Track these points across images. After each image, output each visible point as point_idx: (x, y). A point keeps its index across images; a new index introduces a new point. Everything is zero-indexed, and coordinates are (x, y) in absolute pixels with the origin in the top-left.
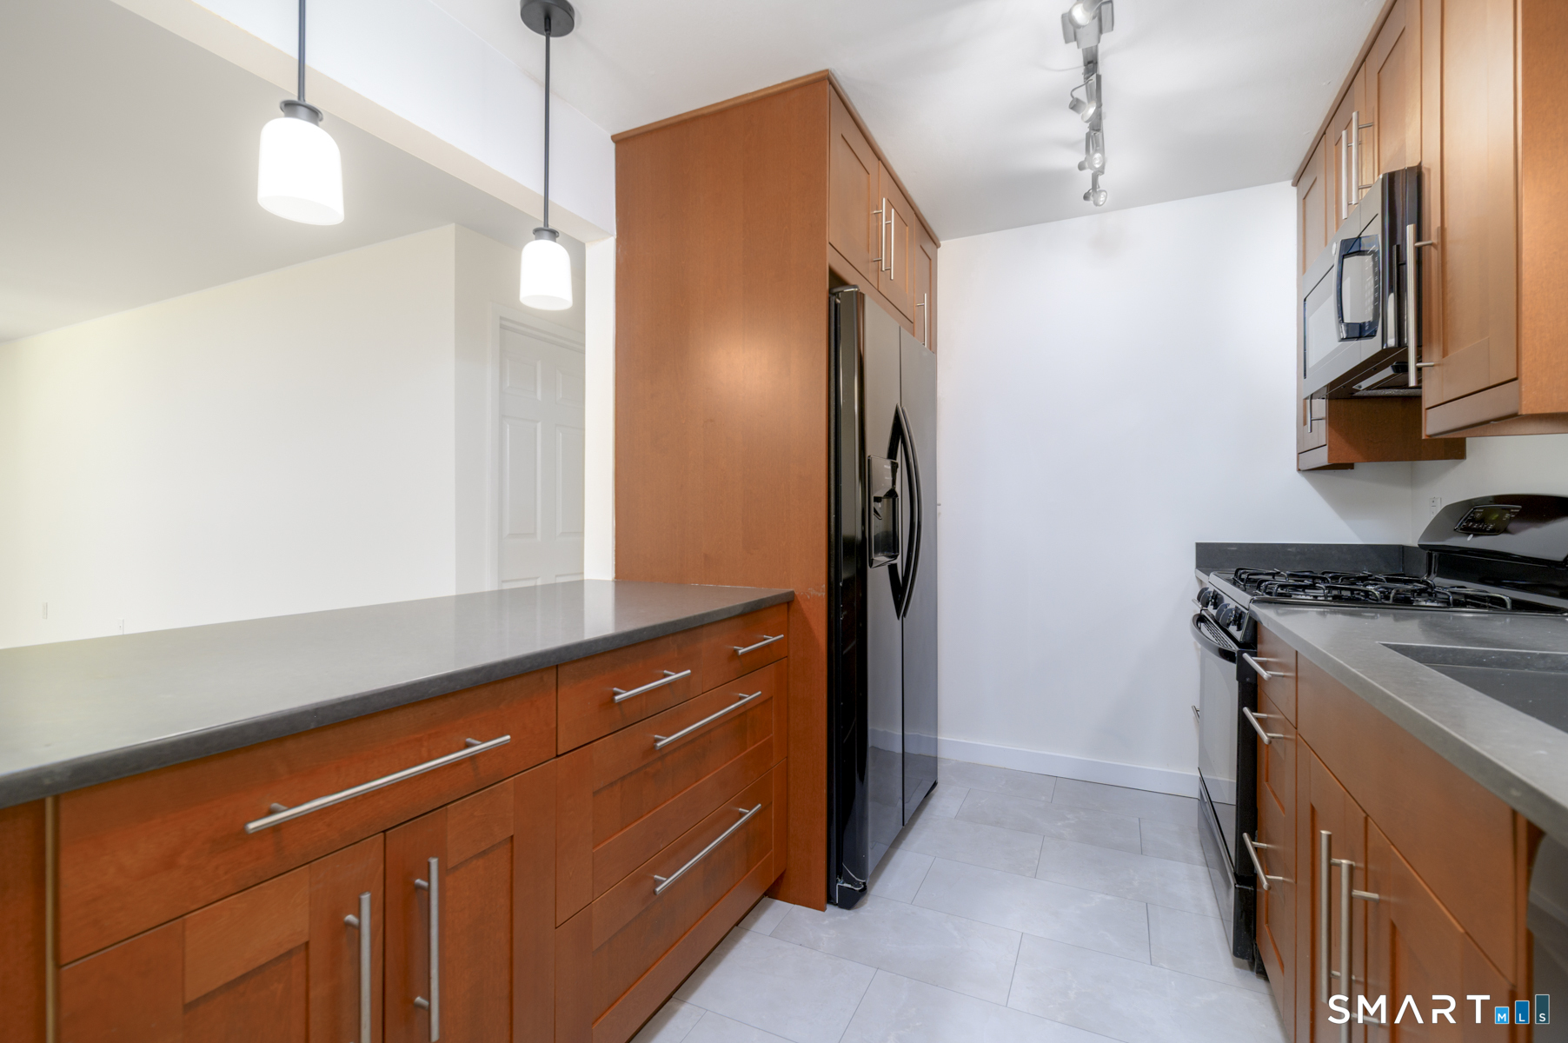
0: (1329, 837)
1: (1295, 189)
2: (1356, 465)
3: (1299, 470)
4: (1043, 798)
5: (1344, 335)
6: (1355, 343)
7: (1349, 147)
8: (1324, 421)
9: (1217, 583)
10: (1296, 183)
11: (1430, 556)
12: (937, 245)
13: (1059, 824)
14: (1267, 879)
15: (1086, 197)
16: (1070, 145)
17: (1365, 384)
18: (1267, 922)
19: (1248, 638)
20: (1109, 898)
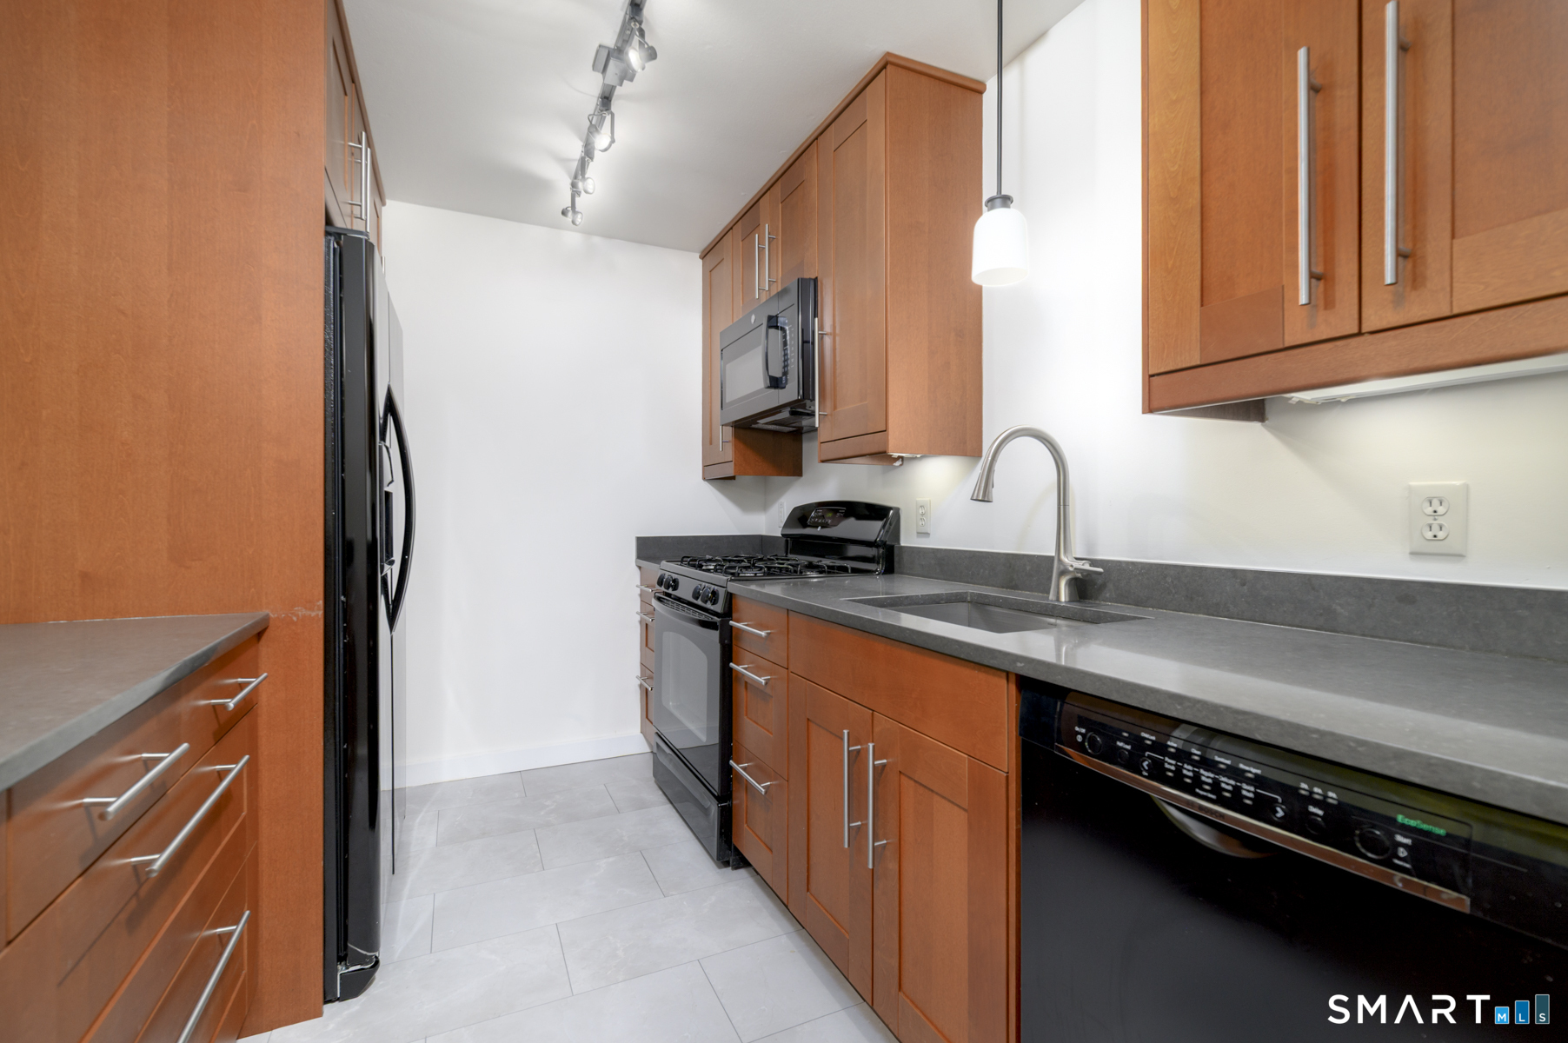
0: (848, 733)
1: (701, 261)
2: (737, 478)
3: (704, 479)
4: (517, 795)
5: (769, 384)
6: (773, 390)
7: (761, 250)
8: (730, 444)
9: (671, 568)
10: (703, 257)
11: (787, 541)
12: (383, 204)
13: (542, 813)
14: (763, 787)
15: (564, 213)
16: (562, 161)
17: (761, 421)
18: (746, 822)
19: (726, 609)
20: (611, 859)
